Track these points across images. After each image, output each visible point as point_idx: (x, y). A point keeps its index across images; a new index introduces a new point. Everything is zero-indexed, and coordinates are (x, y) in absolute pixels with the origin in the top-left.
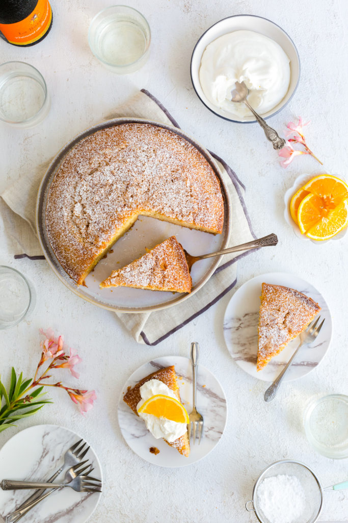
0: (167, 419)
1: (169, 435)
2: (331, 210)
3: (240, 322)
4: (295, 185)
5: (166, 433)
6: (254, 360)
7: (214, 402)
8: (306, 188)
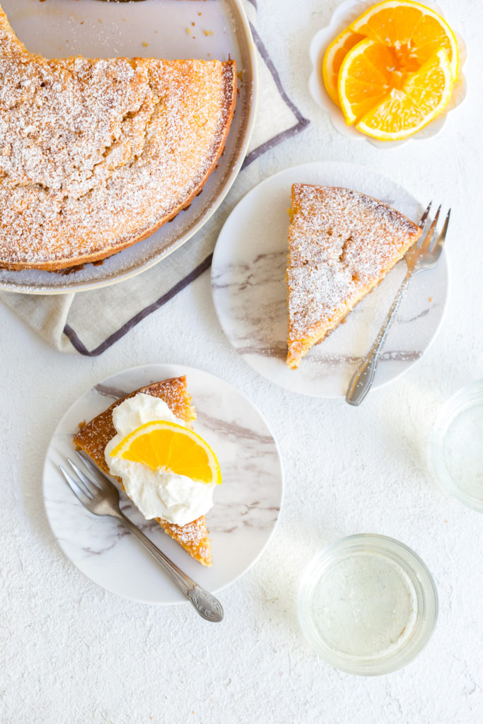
0: (172, 473)
1: (176, 508)
2: (410, 74)
3: (248, 273)
4: (335, 21)
5: (171, 504)
6: (281, 352)
7: (249, 448)
8: (357, 27)
